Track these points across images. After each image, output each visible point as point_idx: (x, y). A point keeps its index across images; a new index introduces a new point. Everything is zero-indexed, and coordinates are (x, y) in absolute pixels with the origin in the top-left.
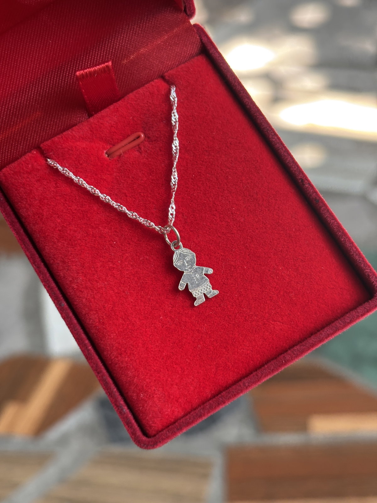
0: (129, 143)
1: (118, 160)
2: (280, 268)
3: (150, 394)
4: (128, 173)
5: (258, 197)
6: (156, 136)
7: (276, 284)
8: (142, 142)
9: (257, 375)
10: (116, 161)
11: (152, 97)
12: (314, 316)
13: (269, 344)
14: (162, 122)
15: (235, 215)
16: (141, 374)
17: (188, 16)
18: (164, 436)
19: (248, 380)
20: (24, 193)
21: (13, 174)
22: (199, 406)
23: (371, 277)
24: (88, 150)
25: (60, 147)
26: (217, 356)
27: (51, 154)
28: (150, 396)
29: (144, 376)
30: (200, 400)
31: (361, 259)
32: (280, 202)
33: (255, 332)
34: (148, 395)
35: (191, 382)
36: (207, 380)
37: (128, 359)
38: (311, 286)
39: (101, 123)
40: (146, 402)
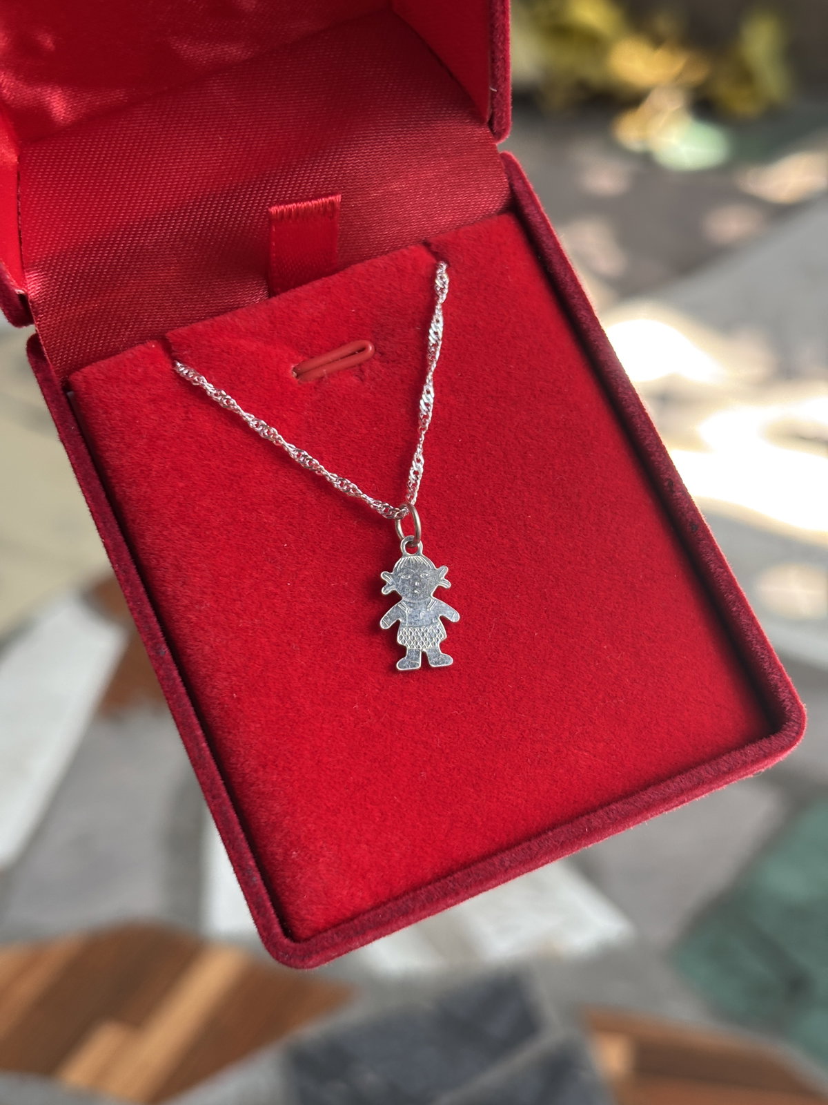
0: (341, 358)
1: (315, 388)
2: (605, 647)
3: (311, 855)
4: (331, 415)
5: (580, 501)
6: (396, 352)
7: (591, 676)
8: (367, 360)
9: (531, 849)
10: (311, 389)
11: (399, 277)
12: (657, 750)
13: (561, 793)
14: (414, 327)
15: (529, 530)
16: (299, 811)
17: (494, 134)
18: (327, 941)
19: (511, 855)
20: (120, 420)
21: (103, 380)
22: (406, 893)
23: (780, 690)
24: (260, 357)
25: (206, 342)
26: (456, 800)
27: (186, 354)
28: (310, 858)
29: (305, 817)
30: (410, 882)
31: (766, 652)
32: (621, 518)
33: (538, 764)
34: (308, 855)
35: (396, 843)
36: (430, 844)
37: (277, 778)
38: (660, 690)
39: (293, 311)
40: (301, 869)
